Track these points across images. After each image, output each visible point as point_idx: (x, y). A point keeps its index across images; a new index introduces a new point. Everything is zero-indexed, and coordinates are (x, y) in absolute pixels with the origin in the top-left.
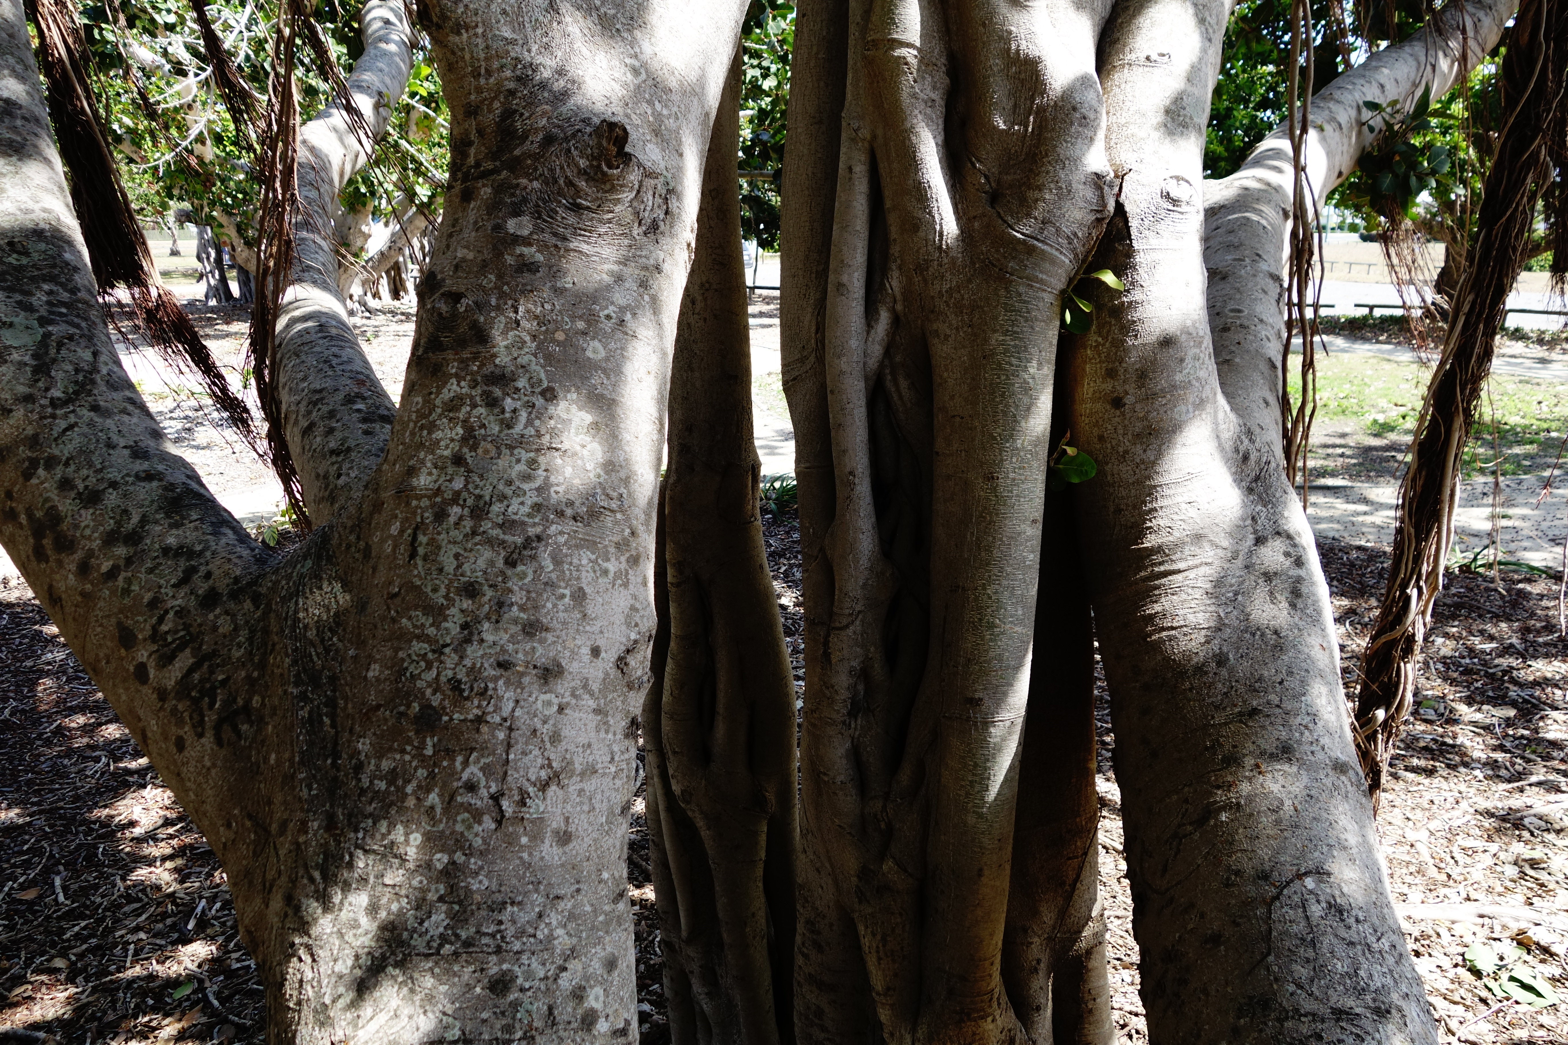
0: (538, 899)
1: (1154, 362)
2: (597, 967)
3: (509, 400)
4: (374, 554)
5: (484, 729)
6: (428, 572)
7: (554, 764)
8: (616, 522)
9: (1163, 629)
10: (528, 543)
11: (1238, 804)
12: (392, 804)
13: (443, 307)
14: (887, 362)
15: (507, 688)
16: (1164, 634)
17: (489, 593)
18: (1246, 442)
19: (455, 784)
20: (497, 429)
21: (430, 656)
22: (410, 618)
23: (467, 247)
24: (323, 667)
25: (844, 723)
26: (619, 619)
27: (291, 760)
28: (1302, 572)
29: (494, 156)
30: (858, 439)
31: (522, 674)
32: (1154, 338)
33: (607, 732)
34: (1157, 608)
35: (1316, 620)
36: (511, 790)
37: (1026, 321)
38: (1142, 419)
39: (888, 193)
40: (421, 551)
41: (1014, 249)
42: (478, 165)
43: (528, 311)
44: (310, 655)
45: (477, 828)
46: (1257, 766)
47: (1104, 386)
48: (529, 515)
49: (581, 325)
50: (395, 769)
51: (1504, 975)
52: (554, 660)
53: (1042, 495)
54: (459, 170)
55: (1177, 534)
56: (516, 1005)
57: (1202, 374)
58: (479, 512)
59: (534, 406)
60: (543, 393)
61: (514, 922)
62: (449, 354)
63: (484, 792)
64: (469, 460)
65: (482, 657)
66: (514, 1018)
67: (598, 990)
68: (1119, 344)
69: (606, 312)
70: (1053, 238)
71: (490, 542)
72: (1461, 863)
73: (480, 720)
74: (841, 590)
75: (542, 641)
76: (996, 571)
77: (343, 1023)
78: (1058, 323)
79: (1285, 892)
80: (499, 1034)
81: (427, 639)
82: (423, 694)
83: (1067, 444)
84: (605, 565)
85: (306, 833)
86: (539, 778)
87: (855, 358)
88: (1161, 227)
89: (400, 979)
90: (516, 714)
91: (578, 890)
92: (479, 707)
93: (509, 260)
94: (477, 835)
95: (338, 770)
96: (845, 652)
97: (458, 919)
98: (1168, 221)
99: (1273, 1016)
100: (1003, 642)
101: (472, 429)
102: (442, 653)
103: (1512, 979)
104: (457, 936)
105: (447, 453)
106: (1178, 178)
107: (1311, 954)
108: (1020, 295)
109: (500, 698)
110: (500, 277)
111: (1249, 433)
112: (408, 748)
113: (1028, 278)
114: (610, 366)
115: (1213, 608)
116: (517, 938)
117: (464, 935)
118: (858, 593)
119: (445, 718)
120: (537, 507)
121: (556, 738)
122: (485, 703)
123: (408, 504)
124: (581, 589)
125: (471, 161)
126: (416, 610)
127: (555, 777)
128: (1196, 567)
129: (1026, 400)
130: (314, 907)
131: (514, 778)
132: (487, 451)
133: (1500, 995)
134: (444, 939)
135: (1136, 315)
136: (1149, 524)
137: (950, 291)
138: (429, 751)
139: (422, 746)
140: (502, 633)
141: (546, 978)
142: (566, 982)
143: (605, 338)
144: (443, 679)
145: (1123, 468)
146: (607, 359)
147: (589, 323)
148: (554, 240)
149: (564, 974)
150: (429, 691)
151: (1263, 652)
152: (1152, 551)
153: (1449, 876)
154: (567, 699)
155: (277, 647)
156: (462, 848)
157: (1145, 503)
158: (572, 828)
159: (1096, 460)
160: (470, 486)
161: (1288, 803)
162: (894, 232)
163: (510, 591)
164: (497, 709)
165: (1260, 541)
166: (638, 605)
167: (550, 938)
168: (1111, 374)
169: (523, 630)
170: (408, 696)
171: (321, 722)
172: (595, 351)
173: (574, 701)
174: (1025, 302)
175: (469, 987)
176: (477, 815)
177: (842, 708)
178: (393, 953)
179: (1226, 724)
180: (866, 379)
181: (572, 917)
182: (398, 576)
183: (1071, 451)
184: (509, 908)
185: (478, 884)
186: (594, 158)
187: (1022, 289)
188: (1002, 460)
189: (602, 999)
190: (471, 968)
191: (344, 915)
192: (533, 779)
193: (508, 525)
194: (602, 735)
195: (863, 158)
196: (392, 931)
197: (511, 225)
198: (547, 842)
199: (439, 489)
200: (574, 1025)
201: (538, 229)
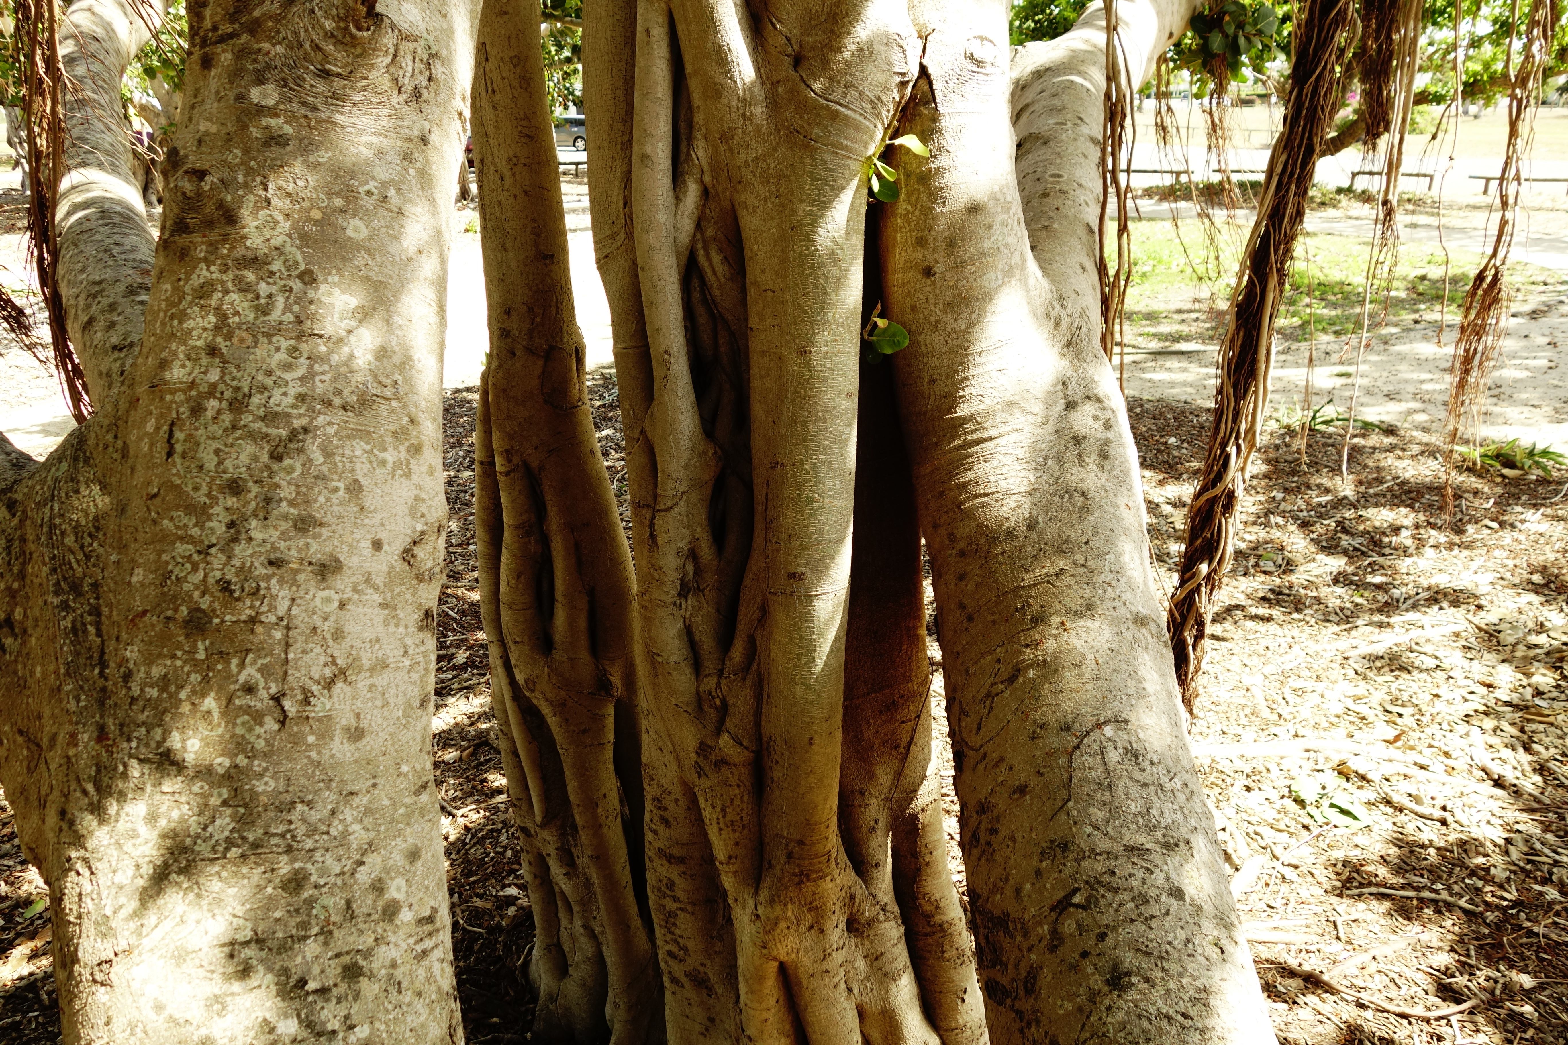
0: (330, 797)
1: (962, 229)
2: (398, 859)
3: (263, 285)
4: (131, 453)
5: (259, 629)
6: (188, 470)
7: (339, 661)
8: (392, 411)
9: (976, 496)
10: (293, 435)
11: (1044, 661)
12: (165, 711)
13: (188, 186)
14: (698, 236)
15: (281, 586)
16: (977, 500)
17: (255, 489)
18: (1058, 307)
19: (232, 687)
20: (252, 315)
21: (196, 557)
22: (172, 519)
23: (209, 120)
24: (85, 575)
25: (674, 604)
26: (402, 510)
27: (56, 672)
28: (1110, 435)
29: (232, 18)
30: (672, 316)
31: (297, 572)
32: (962, 205)
33: (397, 625)
34: (971, 475)
35: (1122, 481)
36: (292, 689)
37: (833, 190)
38: (952, 288)
39: (687, 57)
40: (179, 448)
41: (818, 115)
42: (215, 28)
43: (279, 188)
44: (70, 563)
45: (259, 730)
46: (1063, 624)
47: (914, 255)
48: (293, 406)
49: (339, 202)
50: (165, 676)
51: (1325, 802)
52: (331, 555)
53: (857, 367)
54: (196, 34)
55: (988, 401)
56: (310, 902)
57: (1011, 240)
58: (238, 404)
59: (291, 290)
60: (301, 276)
61: (304, 820)
62: (197, 237)
63: (263, 694)
64: (224, 351)
65: (252, 556)
66: (309, 915)
67: (400, 882)
68: (927, 212)
69: (366, 188)
70: (857, 103)
71: (252, 436)
72: (1291, 703)
73: (253, 620)
74: (663, 471)
75: (316, 537)
76: (813, 446)
77: (126, 933)
78: (866, 192)
79: (1085, 741)
80: (294, 932)
81: (192, 540)
82: (191, 597)
83: (880, 316)
84: (382, 455)
85: (76, 745)
86: (323, 677)
87: (664, 234)
88: (966, 89)
89: (185, 885)
90: (293, 612)
91: (374, 785)
92: (252, 607)
93: (255, 132)
94: (259, 737)
95: (106, 679)
96: (671, 533)
97: (244, 821)
98: (973, 83)
99: (1071, 856)
100: (822, 516)
101: (225, 317)
102: (208, 554)
103: (1332, 805)
104: (244, 838)
105: (200, 343)
106: (982, 38)
107: (1107, 797)
108: (825, 163)
109: (274, 598)
110: (246, 151)
111: (1061, 298)
112: (179, 653)
113: (833, 145)
114: (374, 245)
115: (1023, 473)
116: (309, 836)
117: (251, 837)
118: (681, 473)
119: (216, 621)
120: (302, 398)
121: (338, 635)
122: (258, 603)
123: (162, 398)
124: (356, 481)
125: (208, 24)
126: (177, 510)
127: (341, 674)
128: (1007, 433)
129: (835, 271)
130: (88, 821)
131: (295, 677)
132: (242, 340)
133: (1321, 820)
134: (230, 843)
135: (941, 182)
136: (961, 393)
137: (756, 160)
138: (201, 655)
139: (194, 651)
140: (271, 531)
141: (343, 873)
142: (364, 876)
143: (366, 215)
144: (211, 581)
145: (936, 337)
146: (371, 238)
147: (347, 199)
148: (303, 111)
149: (362, 868)
150: (196, 594)
151: (1070, 514)
152: (965, 420)
153: (1280, 716)
154: (349, 594)
155: (35, 556)
156: (244, 751)
157: (957, 372)
158: (364, 724)
159: (909, 332)
160: (227, 378)
161: (1090, 657)
162: (697, 99)
163: (278, 486)
164: (272, 608)
165: (1070, 406)
166: (423, 495)
167: (345, 834)
168: (921, 242)
169: (295, 526)
170: (174, 600)
171: (85, 631)
172: (356, 230)
173: (356, 596)
174: (830, 170)
175: (260, 888)
176: (258, 717)
177: (670, 591)
178: (176, 860)
179: (1035, 585)
180: (678, 254)
181: (368, 811)
182: (156, 475)
183: (881, 323)
184: (299, 807)
185: (266, 786)
186: (341, 19)
187: (827, 157)
188: (814, 334)
189: (404, 889)
190: (261, 869)
191: (121, 826)
192: (317, 677)
193: (271, 417)
194: (392, 629)
195: (660, 20)
196: (173, 839)
197: (255, 94)
198: (337, 739)
199: (193, 382)
200: (375, 917)
201: (284, 99)
